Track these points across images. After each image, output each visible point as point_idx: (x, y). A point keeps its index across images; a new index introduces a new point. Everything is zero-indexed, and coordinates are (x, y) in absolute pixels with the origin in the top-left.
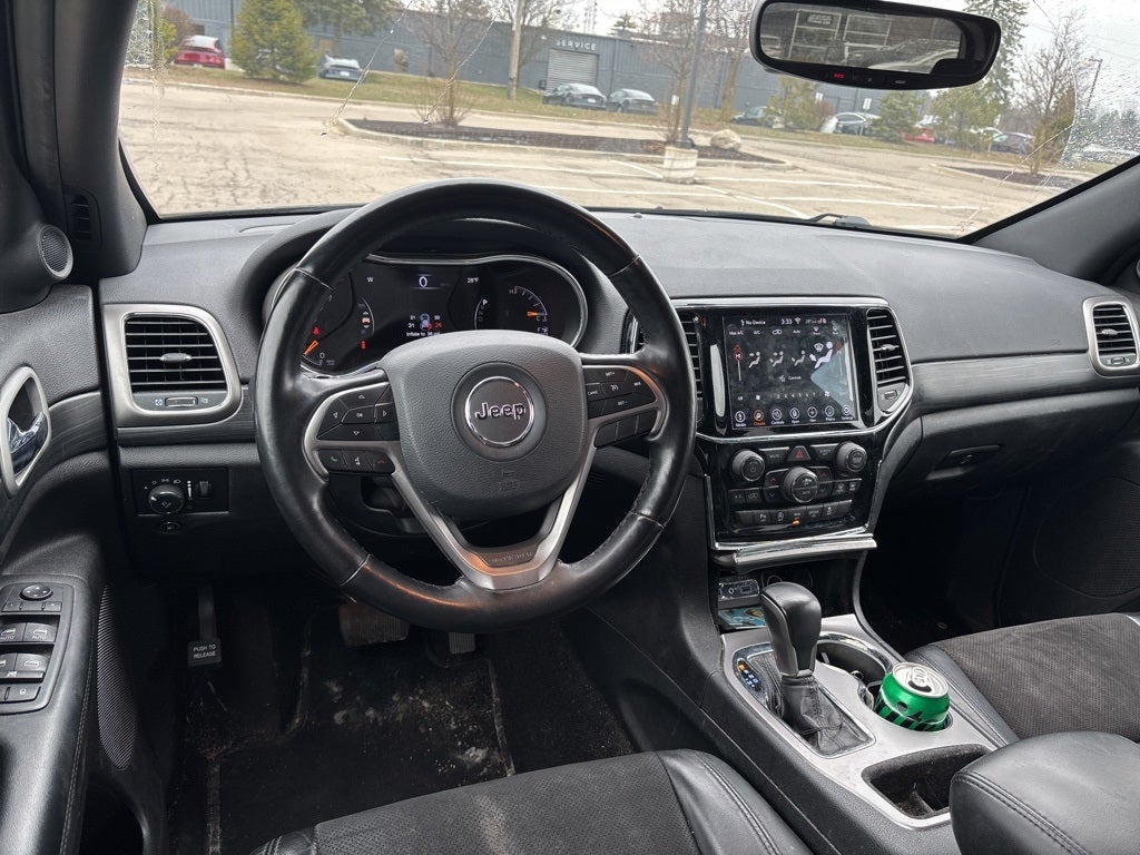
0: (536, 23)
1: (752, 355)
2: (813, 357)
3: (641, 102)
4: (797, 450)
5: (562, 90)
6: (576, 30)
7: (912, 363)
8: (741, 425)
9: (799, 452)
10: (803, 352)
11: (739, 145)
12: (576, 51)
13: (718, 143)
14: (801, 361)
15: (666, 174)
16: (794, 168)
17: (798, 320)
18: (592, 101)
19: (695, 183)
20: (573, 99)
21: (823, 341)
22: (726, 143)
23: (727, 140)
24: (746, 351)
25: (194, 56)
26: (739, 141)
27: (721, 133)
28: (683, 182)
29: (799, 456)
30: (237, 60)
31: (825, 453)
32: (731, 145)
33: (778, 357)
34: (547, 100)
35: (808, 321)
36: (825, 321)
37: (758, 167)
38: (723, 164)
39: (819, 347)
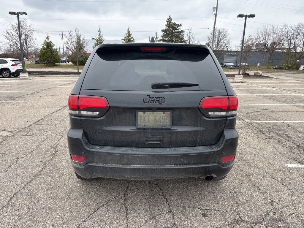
0: (220, 49)
6: (233, 50)
11: (262, 74)
12: (231, 55)
13: (256, 74)
15: (235, 81)
16: (276, 78)
18: (231, 66)
19: (242, 83)
20: (227, 67)
22: (258, 74)
23: (258, 73)
26: (262, 73)
27: (257, 72)
28: (239, 82)
32: (259, 74)
37: (265, 79)
38: (255, 79)
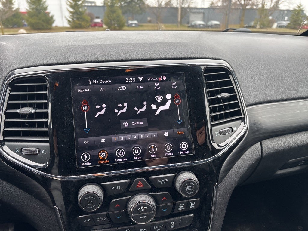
0: (186, 6)
1: (98, 107)
2: (154, 107)
3: (216, 25)
4: (138, 181)
5: (193, 23)
7: (247, 106)
8: (86, 163)
9: (140, 183)
10: (145, 103)
14: (144, 109)
17: (141, 78)
18: (202, 26)
21: (164, 94)
24: (92, 105)
25: (96, 25)
29: (140, 186)
30: (106, 24)
31: (163, 182)
33: (123, 108)
34: (189, 27)
35: (150, 79)
36: (165, 78)
39: (159, 99)
